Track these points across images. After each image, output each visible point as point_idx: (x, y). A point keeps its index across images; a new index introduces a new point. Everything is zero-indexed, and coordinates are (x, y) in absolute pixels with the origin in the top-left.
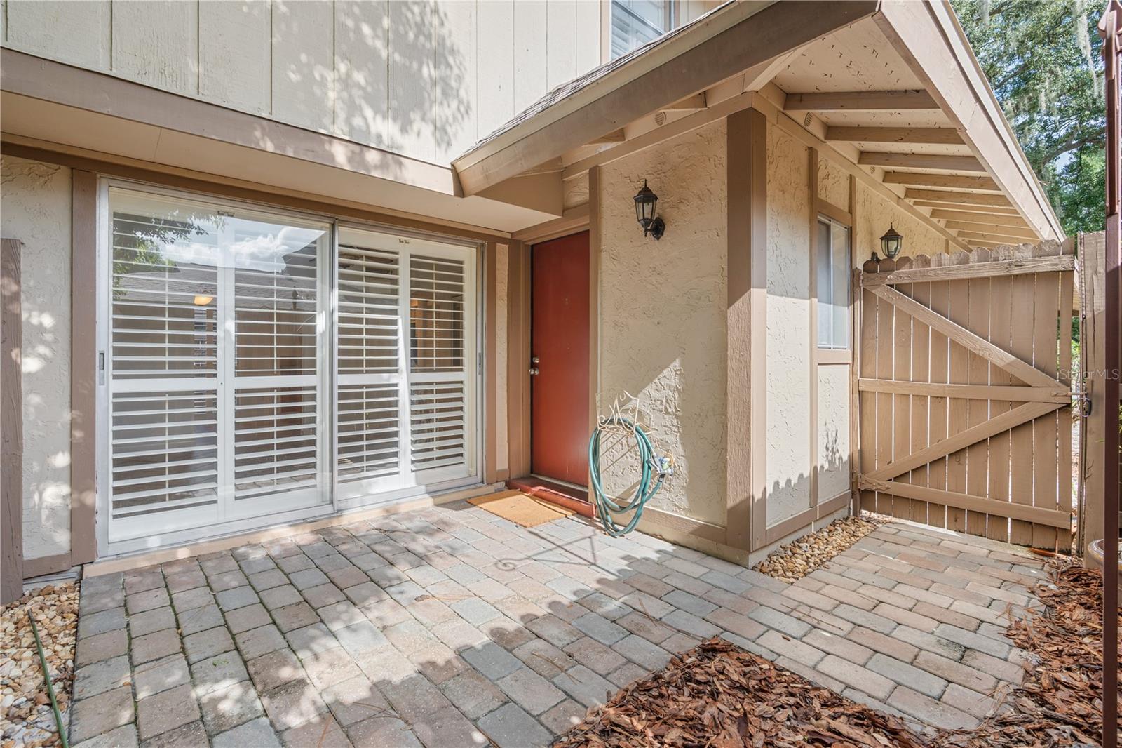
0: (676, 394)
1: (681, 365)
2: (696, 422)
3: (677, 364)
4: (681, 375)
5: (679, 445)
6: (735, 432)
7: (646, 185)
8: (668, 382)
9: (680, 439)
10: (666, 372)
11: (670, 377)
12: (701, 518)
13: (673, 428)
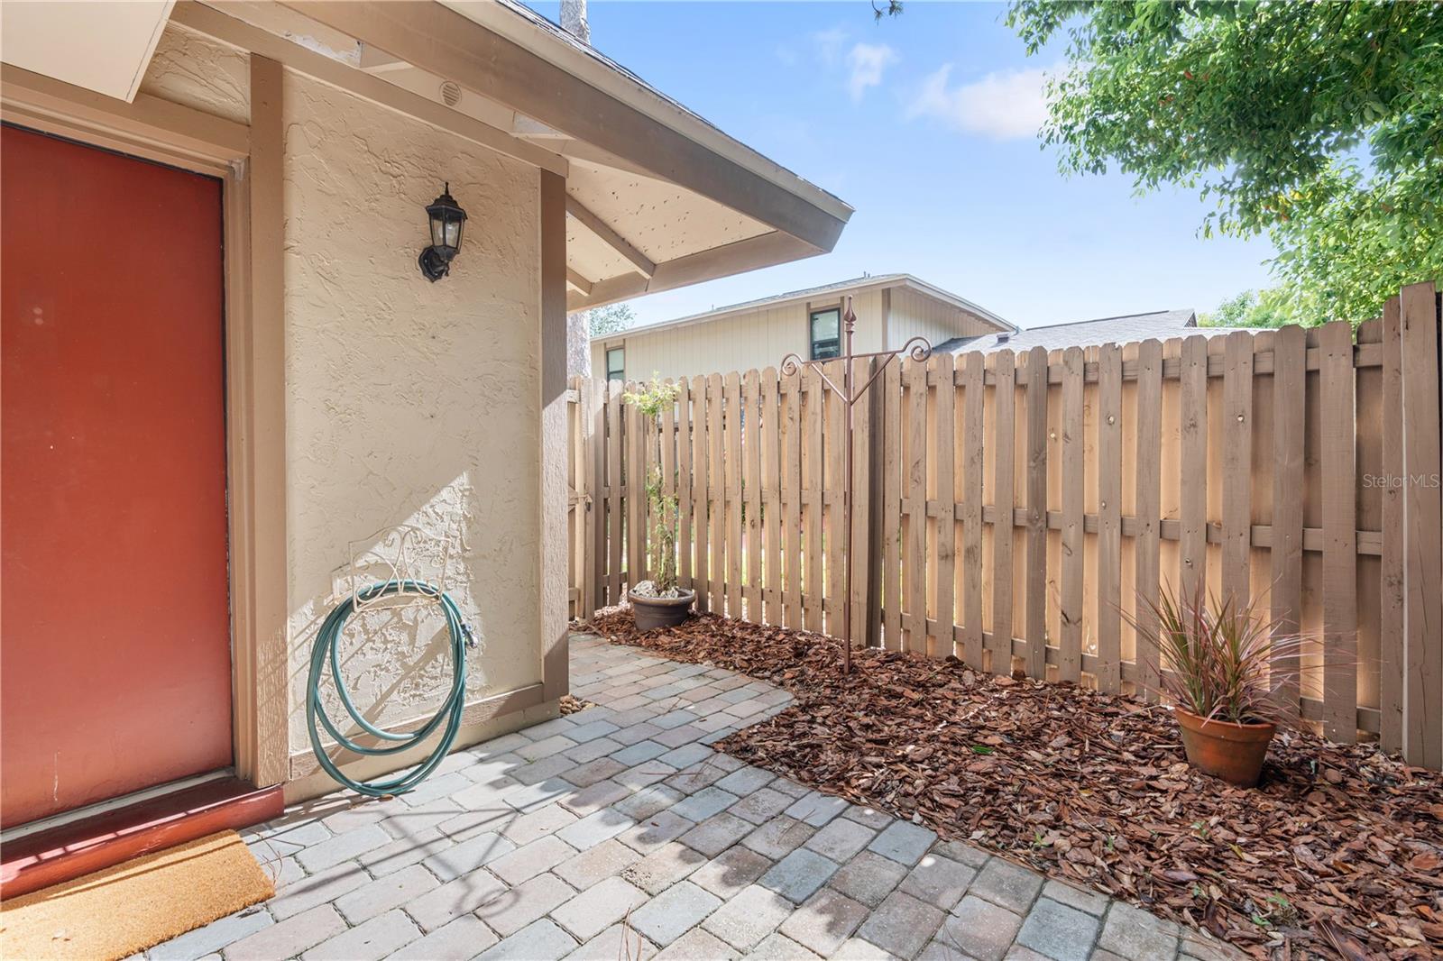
0: (463, 525)
1: (471, 483)
2: (495, 560)
3: (463, 480)
4: (471, 496)
5: (470, 600)
6: (552, 560)
7: (447, 192)
8: (449, 509)
9: (471, 591)
10: (445, 494)
11: (451, 501)
12: (502, 690)
13: (460, 578)
